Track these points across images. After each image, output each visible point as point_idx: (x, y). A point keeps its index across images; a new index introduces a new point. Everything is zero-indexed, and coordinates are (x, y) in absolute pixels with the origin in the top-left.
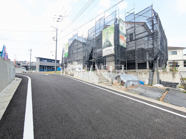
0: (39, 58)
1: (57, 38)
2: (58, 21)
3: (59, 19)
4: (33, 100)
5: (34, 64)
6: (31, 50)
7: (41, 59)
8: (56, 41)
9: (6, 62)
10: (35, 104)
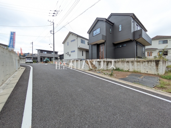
0: (39, 50)
1: (54, 32)
2: (53, 16)
3: (54, 13)
4: (33, 82)
5: (36, 56)
6: (32, 43)
7: (42, 51)
8: (54, 34)
9: (11, 54)
10: (34, 85)
